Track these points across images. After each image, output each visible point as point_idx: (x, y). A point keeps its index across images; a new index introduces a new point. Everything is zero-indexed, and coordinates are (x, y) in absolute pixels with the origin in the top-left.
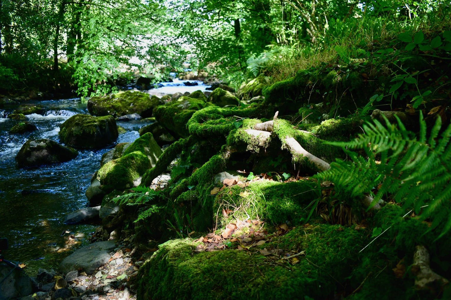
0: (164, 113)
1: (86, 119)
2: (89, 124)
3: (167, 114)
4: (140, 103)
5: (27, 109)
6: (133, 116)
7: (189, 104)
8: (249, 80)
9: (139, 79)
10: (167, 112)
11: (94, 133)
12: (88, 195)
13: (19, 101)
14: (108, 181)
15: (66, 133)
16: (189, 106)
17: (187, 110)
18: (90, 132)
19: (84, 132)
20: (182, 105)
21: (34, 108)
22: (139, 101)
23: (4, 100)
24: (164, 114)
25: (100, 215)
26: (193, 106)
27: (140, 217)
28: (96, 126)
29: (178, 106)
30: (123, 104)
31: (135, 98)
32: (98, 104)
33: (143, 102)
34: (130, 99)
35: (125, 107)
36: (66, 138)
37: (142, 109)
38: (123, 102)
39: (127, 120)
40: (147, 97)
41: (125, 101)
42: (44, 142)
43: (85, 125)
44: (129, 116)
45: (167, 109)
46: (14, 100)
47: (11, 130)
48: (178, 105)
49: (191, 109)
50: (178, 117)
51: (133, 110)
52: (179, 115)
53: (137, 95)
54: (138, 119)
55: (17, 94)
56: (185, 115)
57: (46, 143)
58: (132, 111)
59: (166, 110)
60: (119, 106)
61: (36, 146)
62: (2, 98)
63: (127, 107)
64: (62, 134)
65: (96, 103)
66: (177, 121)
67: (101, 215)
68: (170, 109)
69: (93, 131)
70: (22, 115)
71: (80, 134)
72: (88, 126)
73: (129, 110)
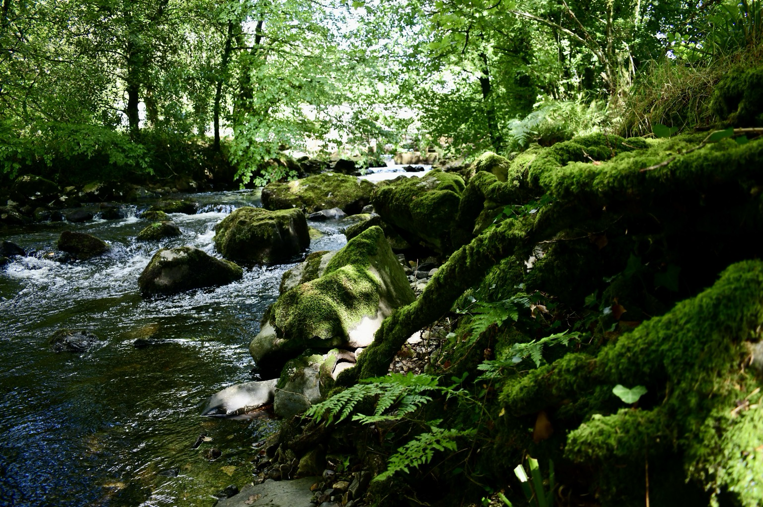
0: (393, 197)
1: (257, 215)
2: (262, 222)
3: (397, 199)
4: (343, 193)
5: (169, 204)
6: (333, 212)
7: (438, 180)
8: (514, 153)
9: (338, 163)
10: (397, 196)
11: (269, 236)
12: (254, 353)
13: (161, 193)
14: (294, 330)
15: (224, 238)
16: (438, 184)
17: (435, 191)
18: (263, 235)
19: (253, 235)
20: (424, 183)
21: (181, 202)
22: (342, 188)
23: (139, 192)
24: (392, 200)
25: (275, 407)
26: (446, 184)
27: (397, 464)
28: (272, 225)
29: (418, 185)
30: (317, 193)
31: (335, 183)
32: (278, 195)
33: (347, 190)
34: (327, 186)
35: (320, 199)
36: (224, 247)
37: (346, 201)
38: (316, 191)
39: (323, 219)
40: (354, 182)
41: (319, 189)
42: (185, 252)
43: (255, 224)
44: (327, 213)
45: (398, 190)
46: (155, 192)
47: (140, 234)
48: (418, 183)
49: (442, 189)
50: (419, 205)
51: (332, 202)
52: (422, 200)
53: (338, 180)
54: (341, 217)
55: (158, 184)
56: (433, 199)
57: (188, 254)
58: (332, 205)
59: (396, 192)
60: (310, 197)
61: (170, 259)
62: (136, 189)
63: (323, 198)
64: (218, 240)
65: (274, 193)
66: (418, 211)
67: (278, 408)
68: (403, 190)
69: (268, 234)
70: (162, 212)
71: (247, 239)
72: (260, 225)
73: (327, 203)
